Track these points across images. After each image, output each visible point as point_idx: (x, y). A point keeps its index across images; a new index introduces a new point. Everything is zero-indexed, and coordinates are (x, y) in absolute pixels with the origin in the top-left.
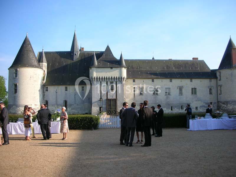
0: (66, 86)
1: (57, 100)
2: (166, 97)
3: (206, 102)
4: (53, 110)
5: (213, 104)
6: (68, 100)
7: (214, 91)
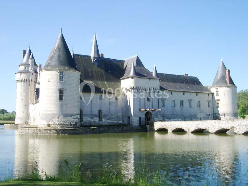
0: (101, 94)
1: (91, 109)
2: (180, 108)
3: (206, 114)
4: (88, 121)
5: (210, 115)
6: (102, 110)
7: (211, 104)
